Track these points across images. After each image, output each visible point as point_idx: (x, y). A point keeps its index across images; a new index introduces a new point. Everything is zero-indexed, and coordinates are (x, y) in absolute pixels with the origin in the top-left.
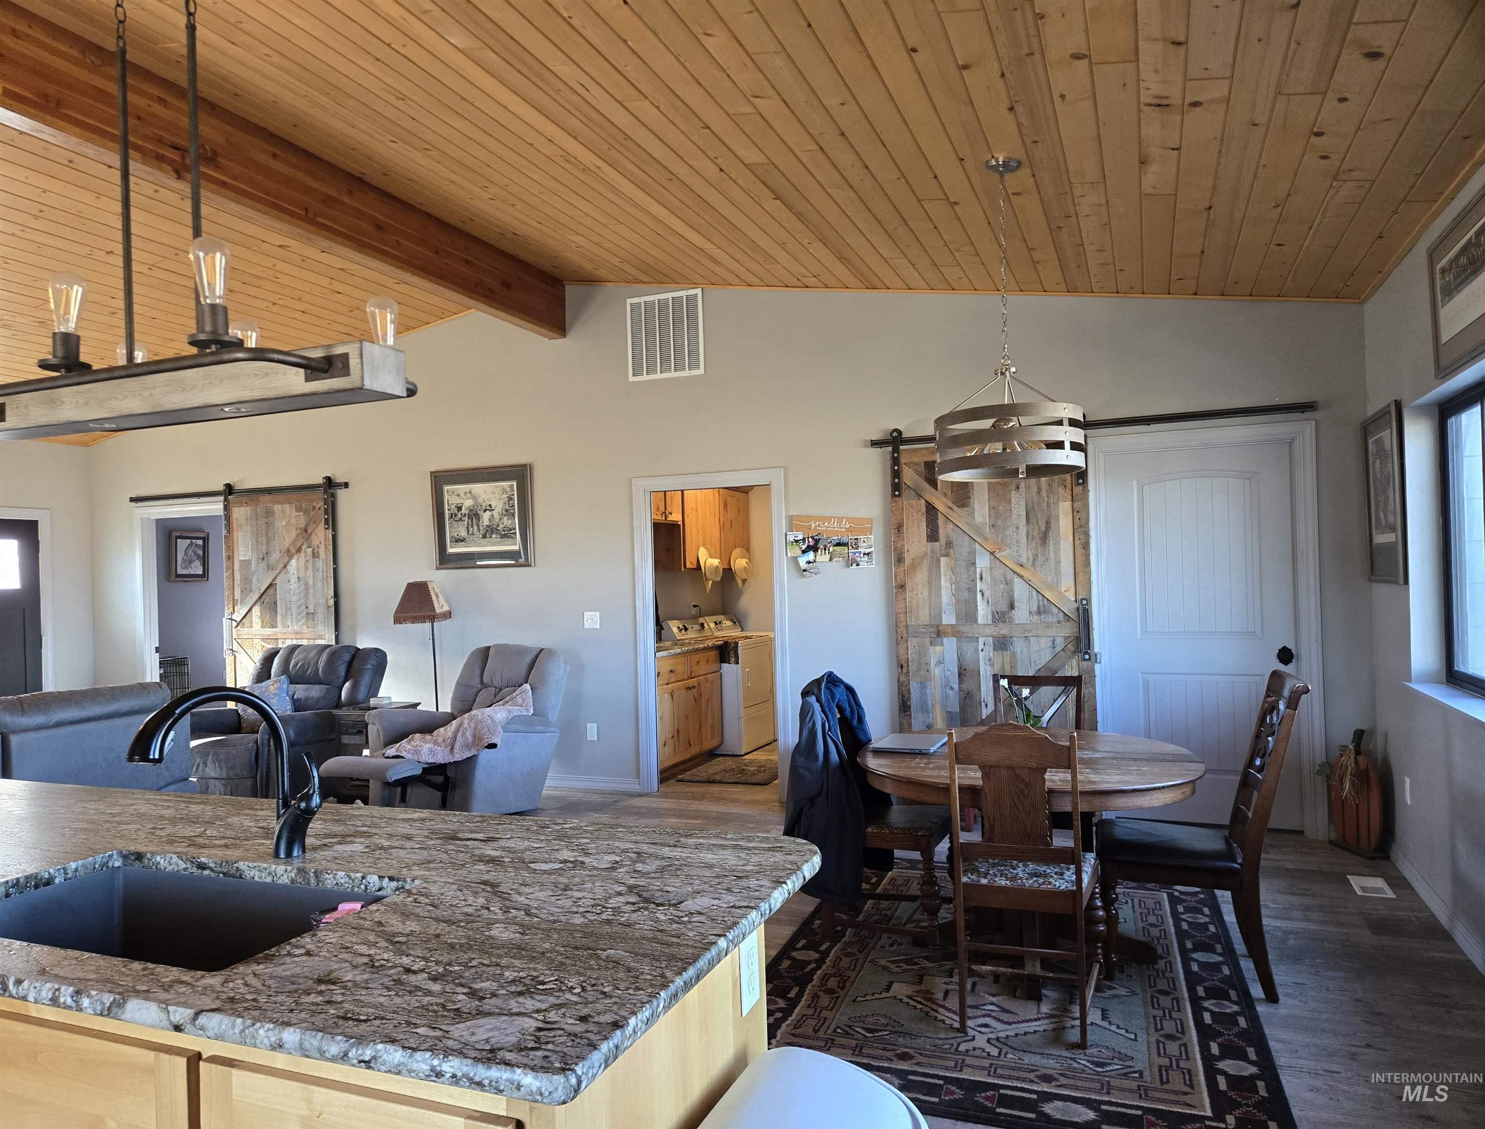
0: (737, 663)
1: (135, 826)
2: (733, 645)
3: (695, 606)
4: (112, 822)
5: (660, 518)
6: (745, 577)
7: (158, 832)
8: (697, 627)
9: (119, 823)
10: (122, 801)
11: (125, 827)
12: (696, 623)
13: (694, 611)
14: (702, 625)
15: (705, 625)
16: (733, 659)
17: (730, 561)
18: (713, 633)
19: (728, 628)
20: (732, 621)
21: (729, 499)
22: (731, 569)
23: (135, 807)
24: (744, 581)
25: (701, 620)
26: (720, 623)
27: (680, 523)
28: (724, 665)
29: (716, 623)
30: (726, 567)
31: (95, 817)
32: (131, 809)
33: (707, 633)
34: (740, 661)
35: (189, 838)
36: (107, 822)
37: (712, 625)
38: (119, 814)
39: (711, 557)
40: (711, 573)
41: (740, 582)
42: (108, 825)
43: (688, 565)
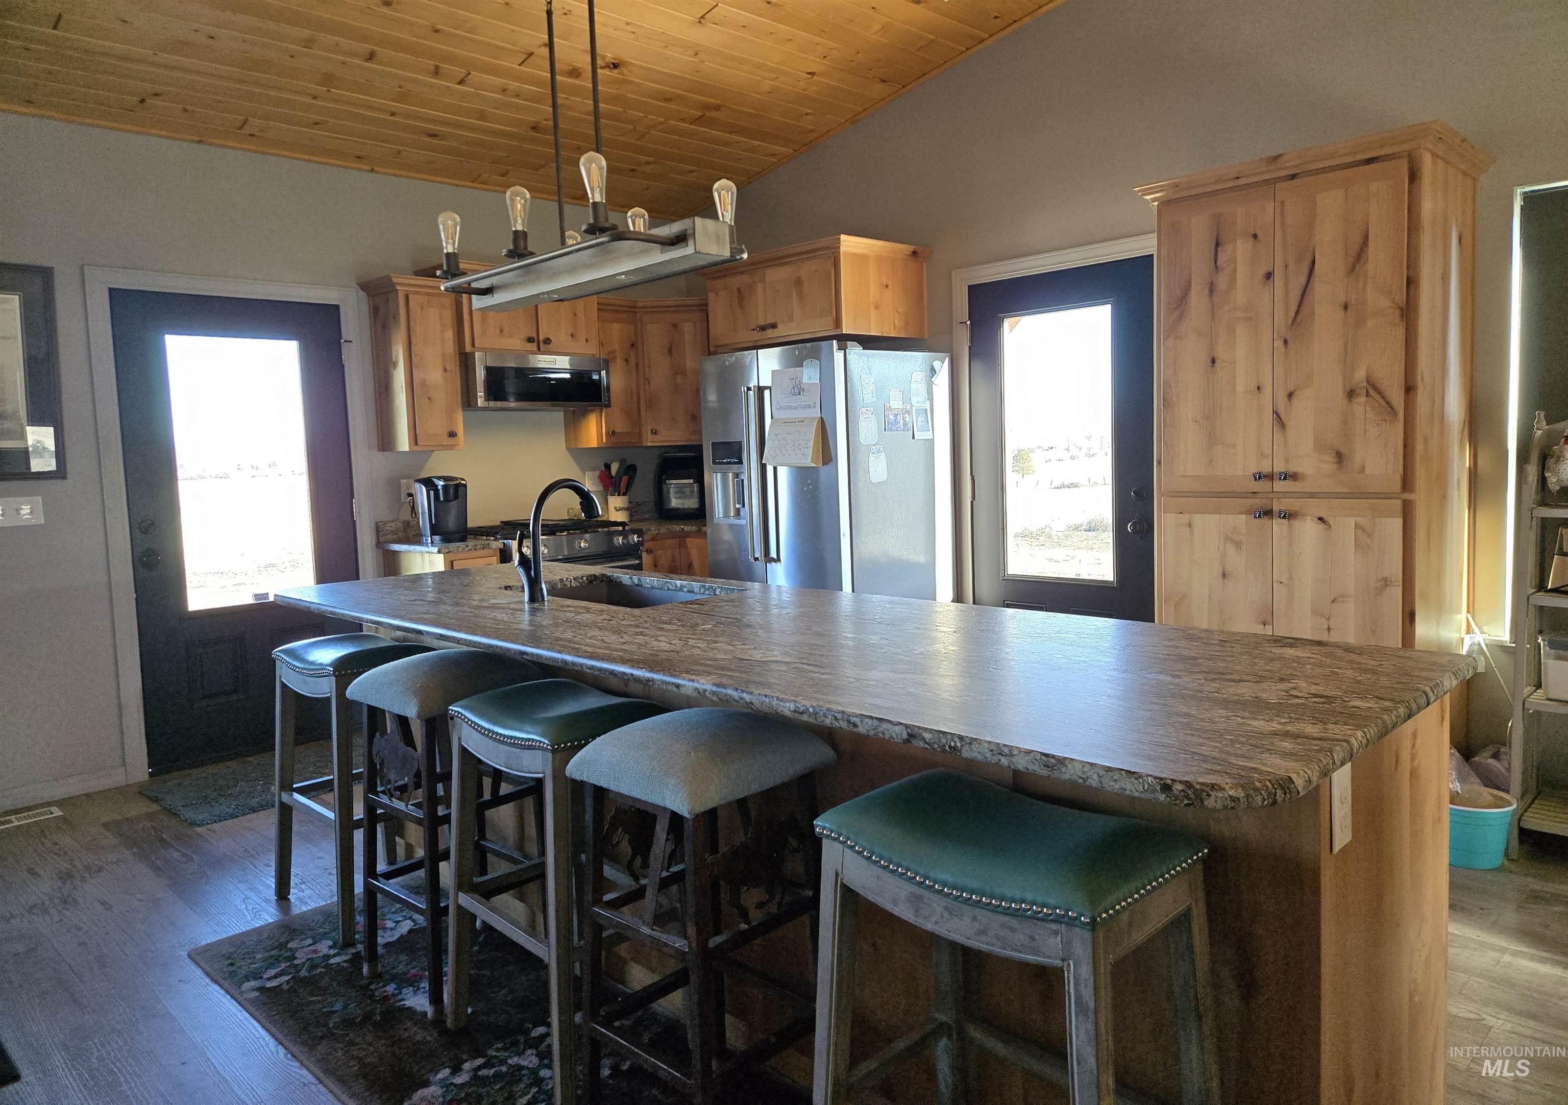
1: (624, 623)
4: (643, 627)
7: (608, 618)
9: (637, 626)
10: (634, 648)
11: (633, 623)
23: (623, 640)
31: (659, 633)
32: (626, 638)
35: (589, 612)
36: (647, 628)
38: (637, 634)
42: (646, 625)
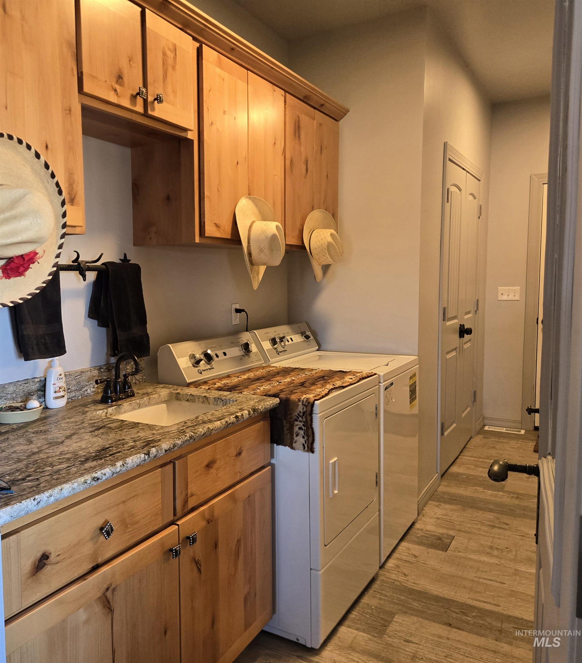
0: (311, 450)
2: (300, 408)
3: (238, 311)
5: (126, 103)
6: (328, 260)
8: (236, 352)
12: (233, 344)
13: (237, 319)
14: (246, 347)
15: (253, 348)
16: (300, 440)
17: (301, 232)
18: (266, 359)
19: (296, 348)
20: (303, 334)
21: (305, 120)
22: (303, 247)
24: (326, 268)
25: (246, 337)
26: (282, 339)
27: (192, 135)
28: (281, 451)
29: (274, 341)
30: (293, 241)
33: (254, 361)
34: (317, 445)
37: (267, 345)
39: (264, 218)
40: (261, 250)
41: (318, 271)
43: (210, 230)
